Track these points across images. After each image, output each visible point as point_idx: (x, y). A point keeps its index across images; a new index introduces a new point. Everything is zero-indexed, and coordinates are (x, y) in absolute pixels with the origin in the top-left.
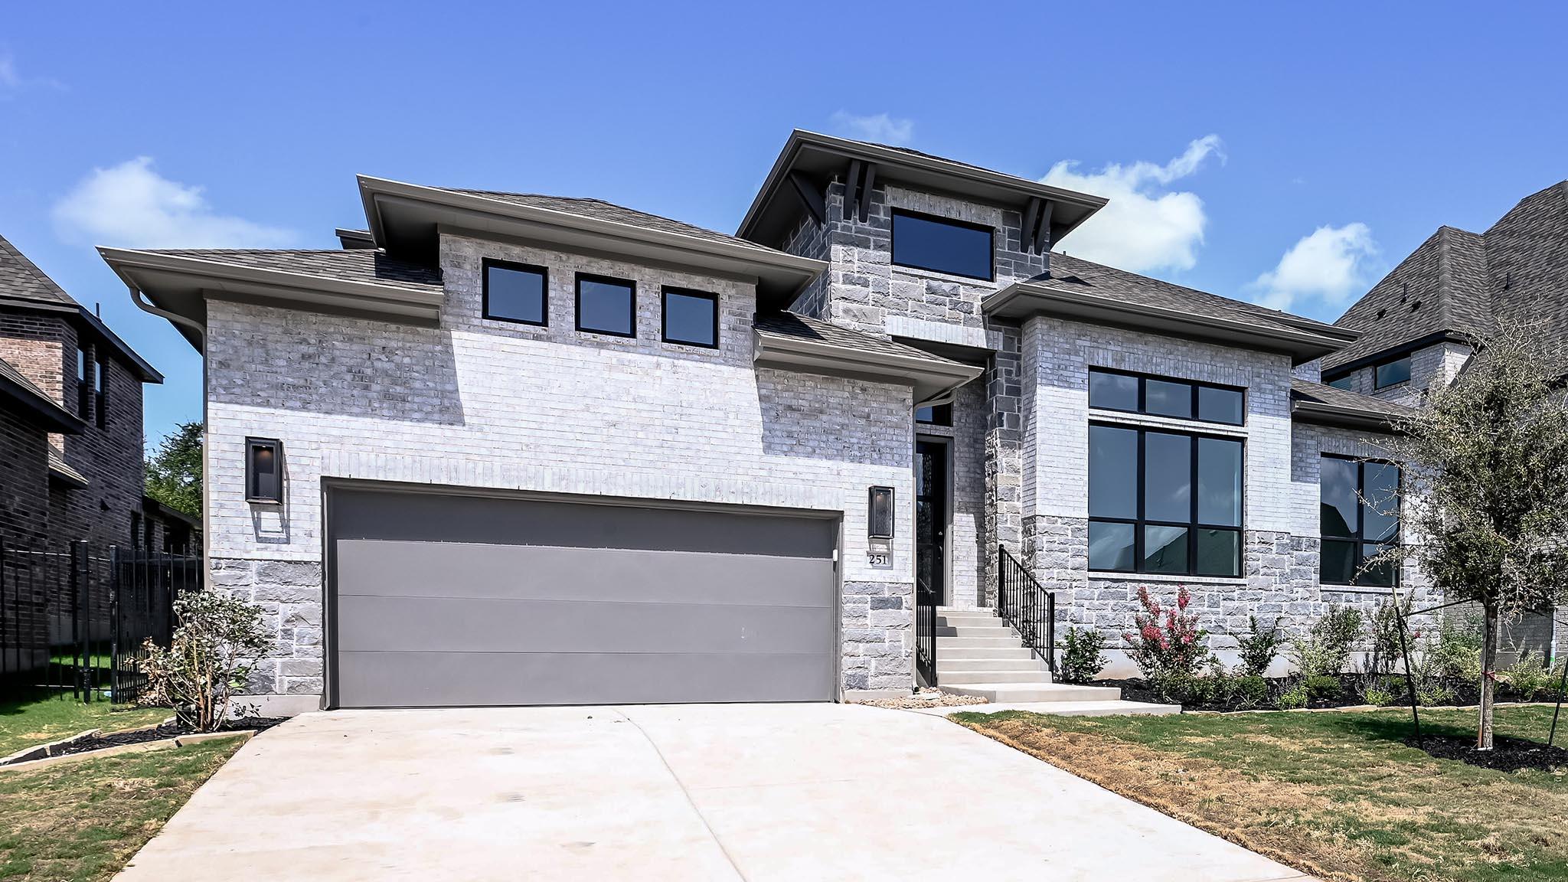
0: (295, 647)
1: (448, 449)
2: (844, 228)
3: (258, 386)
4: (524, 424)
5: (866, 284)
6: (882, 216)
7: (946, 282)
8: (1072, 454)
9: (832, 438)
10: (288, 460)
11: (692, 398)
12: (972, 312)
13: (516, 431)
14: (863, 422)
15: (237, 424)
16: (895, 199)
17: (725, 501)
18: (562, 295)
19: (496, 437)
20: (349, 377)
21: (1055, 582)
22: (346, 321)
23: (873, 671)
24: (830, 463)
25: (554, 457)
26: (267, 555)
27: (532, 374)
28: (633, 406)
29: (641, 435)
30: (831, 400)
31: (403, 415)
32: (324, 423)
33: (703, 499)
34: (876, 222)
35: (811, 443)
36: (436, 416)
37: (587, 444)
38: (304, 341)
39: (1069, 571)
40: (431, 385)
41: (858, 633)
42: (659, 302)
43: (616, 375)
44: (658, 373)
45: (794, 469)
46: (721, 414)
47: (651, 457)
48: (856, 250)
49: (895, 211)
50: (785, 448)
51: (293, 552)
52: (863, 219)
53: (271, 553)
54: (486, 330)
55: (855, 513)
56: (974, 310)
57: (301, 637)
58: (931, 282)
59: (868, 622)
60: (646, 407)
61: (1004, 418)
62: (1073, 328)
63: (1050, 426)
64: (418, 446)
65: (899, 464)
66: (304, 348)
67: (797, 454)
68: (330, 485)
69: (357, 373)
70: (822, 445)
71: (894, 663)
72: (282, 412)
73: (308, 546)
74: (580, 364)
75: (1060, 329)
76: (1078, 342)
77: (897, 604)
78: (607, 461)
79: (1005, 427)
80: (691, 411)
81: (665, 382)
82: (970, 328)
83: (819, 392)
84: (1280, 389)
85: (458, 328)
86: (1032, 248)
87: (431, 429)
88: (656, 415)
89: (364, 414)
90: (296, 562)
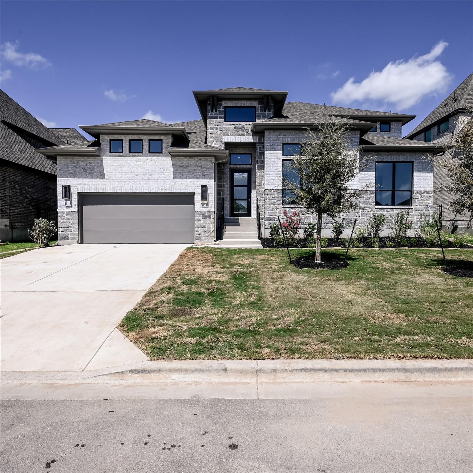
0: (73, 230)
1: (102, 184)
2: (211, 114)
3: (66, 173)
4: (117, 177)
5: (217, 129)
6: (221, 109)
7: (240, 125)
8: (277, 171)
9: (191, 173)
10: (71, 189)
11: (156, 166)
12: (248, 132)
13: (116, 179)
14: (200, 168)
15: (62, 182)
16: (225, 104)
17: (164, 192)
18: (126, 145)
19: (112, 180)
20: (83, 170)
21: (271, 209)
22: (82, 157)
23: (203, 235)
24: (191, 180)
25: (124, 184)
26: (67, 210)
27: (119, 165)
28: (142, 170)
29: (143, 177)
30: (191, 163)
31: (93, 177)
32: (78, 181)
33: (158, 192)
34: (220, 111)
35: (186, 175)
36: (99, 177)
37: (131, 180)
38: (74, 163)
39: (276, 206)
40: (98, 170)
41: (198, 225)
42: (148, 143)
43: (139, 163)
44: (148, 161)
45: (181, 182)
46: (163, 170)
47: (146, 182)
48: (214, 120)
49: (225, 107)
50: (179, 177)
51: (72, 209)
52: (216, 111)
53: (68, 209)
54: (110, 156)
55: (198, 193)
56: (249, 131)
57: (74, 228)
58: (236, 125)
59: (201, 222)
60: (145, 170)
61: (259, 161)
62: (277, 132)
63: (269, 162)
64: (96, 184)
65: (210, 179)
66: (74, 165)
67: (182, 178)
68: (79, 194)
69: (84, 169)
70: (189, 175)
71: (209, 233)
72: (70, 179)
73: (75, 208)
74: (130, 161)
75: (273, 133)
76: (279, 136)
77: (210, 217)
78: (136, 184)
79: (259, 164)
80: (155, 170)
81: (149, 163)
82: (248, 137)
83: (188, 161)
84: (355, 142)
85: (104, 156)
86: (267, 110)
87: (99, 180)
88: (147, 172)
89: (86, 178)
90: (73, 211)
